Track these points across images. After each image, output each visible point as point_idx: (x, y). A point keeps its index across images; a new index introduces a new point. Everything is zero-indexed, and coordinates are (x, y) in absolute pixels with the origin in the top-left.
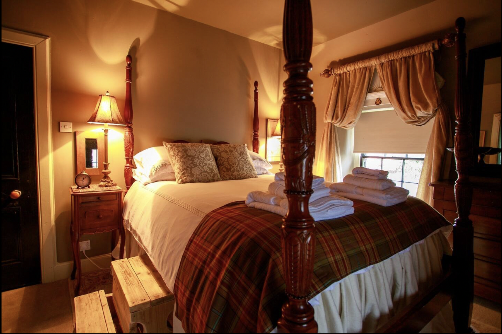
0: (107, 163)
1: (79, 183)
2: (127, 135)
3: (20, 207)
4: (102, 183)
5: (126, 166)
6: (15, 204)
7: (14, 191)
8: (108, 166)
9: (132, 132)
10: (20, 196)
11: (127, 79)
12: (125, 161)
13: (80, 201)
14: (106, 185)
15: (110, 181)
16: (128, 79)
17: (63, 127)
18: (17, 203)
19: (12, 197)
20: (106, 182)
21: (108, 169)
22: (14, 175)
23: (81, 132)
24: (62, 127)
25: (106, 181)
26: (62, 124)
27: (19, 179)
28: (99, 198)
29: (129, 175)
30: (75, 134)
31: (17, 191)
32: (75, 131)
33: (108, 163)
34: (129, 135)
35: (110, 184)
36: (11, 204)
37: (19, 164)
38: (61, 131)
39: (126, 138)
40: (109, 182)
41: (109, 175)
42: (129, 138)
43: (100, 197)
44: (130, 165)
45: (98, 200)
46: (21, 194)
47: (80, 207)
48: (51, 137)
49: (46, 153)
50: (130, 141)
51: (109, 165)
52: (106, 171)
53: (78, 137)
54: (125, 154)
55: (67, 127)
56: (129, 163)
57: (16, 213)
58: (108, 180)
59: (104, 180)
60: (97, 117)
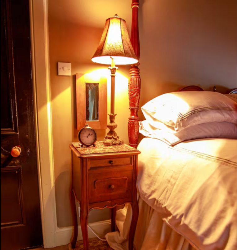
0: (113, 114)
1: (83, 140)
2: (134, 78)
3: (21, 166)
4: (108, 141)
5: (130, 119)
6: (16, 163)
7: (14, 148)
8: (115, 119)
9: (138, 73)
10: (21, 153)
11: (133, 2)
12: (129, 112)
13: (90, 165)
14: (114, 142)
15: (117, 137)
16: (135, 2)
17: (62, 69)
18: (18, 161)
19: (13, 155)
20: (113, 139)
21: (114, 122)
22: (14, 129)
23: (82, 75)
24: (60, 69)
25: (113, 137)
26: (60, 65)
27: (18, 134)
28: (110, 162)
29: (135, 130)
30: (74, 78)
31: (16, 147)
32: (75, 74)
33: (115, 114)
34: (137, 78)
35: (117, 142)
36: (13, 162)
37: (18, 116)
38: (60, 74)
39: (133, 82)
40: (116, 139)
41: (115, 130)
42: (136, 81)
43: (112, 161)
44: (136, 118)
45: (110, 165)
46: (21, 151)
47: (89, 174)
48: (49, 82)
49: (44, 103)
50: (137, 86)
51: (116, 117)
52: (113, 124)
53: (78, 81)
54: (130, 103)
55: (66, 68)
56: (134, 115)
57: (17, 172)
58: (115, 136)
59: (111, 137)
60: (105, 49)
